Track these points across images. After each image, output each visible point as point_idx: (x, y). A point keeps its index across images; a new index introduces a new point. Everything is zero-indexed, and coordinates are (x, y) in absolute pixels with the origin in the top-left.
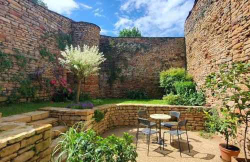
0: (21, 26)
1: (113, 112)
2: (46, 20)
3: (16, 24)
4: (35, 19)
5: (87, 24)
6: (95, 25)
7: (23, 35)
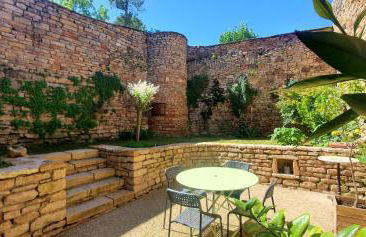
0: (78, 49)
1: (188, 155)
2: (109, 37)
3: (72, 48)
4: (95, 38)
5: (165, 34)
6: (177, 34)
7: (81, 59)
